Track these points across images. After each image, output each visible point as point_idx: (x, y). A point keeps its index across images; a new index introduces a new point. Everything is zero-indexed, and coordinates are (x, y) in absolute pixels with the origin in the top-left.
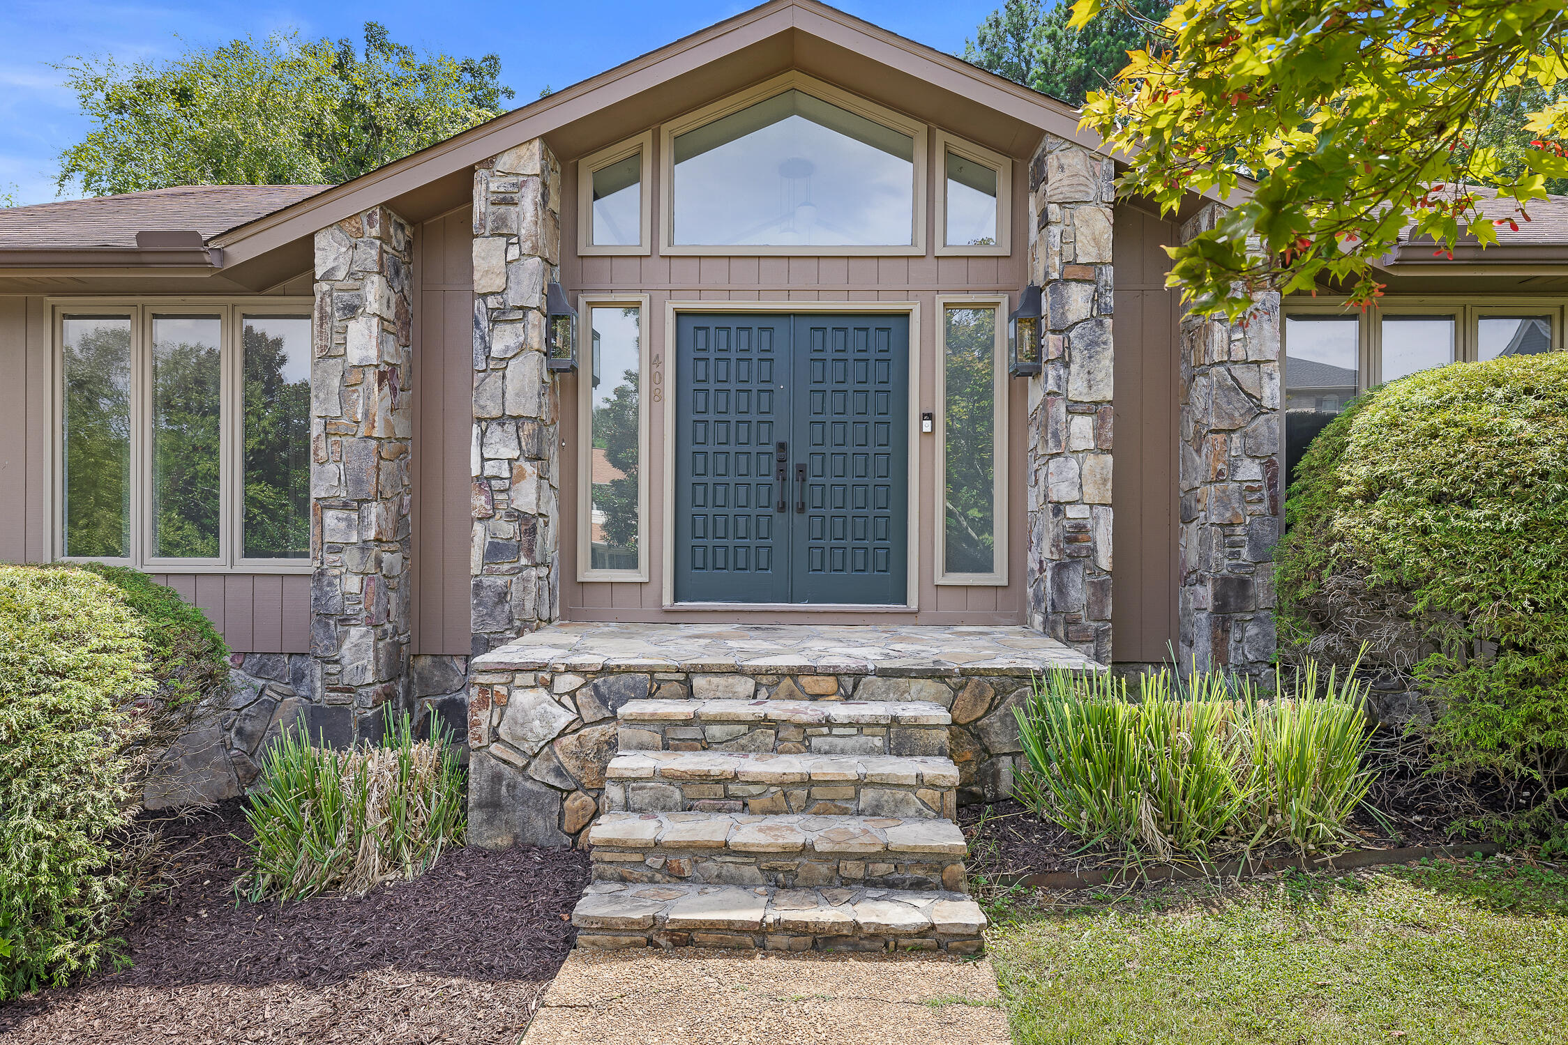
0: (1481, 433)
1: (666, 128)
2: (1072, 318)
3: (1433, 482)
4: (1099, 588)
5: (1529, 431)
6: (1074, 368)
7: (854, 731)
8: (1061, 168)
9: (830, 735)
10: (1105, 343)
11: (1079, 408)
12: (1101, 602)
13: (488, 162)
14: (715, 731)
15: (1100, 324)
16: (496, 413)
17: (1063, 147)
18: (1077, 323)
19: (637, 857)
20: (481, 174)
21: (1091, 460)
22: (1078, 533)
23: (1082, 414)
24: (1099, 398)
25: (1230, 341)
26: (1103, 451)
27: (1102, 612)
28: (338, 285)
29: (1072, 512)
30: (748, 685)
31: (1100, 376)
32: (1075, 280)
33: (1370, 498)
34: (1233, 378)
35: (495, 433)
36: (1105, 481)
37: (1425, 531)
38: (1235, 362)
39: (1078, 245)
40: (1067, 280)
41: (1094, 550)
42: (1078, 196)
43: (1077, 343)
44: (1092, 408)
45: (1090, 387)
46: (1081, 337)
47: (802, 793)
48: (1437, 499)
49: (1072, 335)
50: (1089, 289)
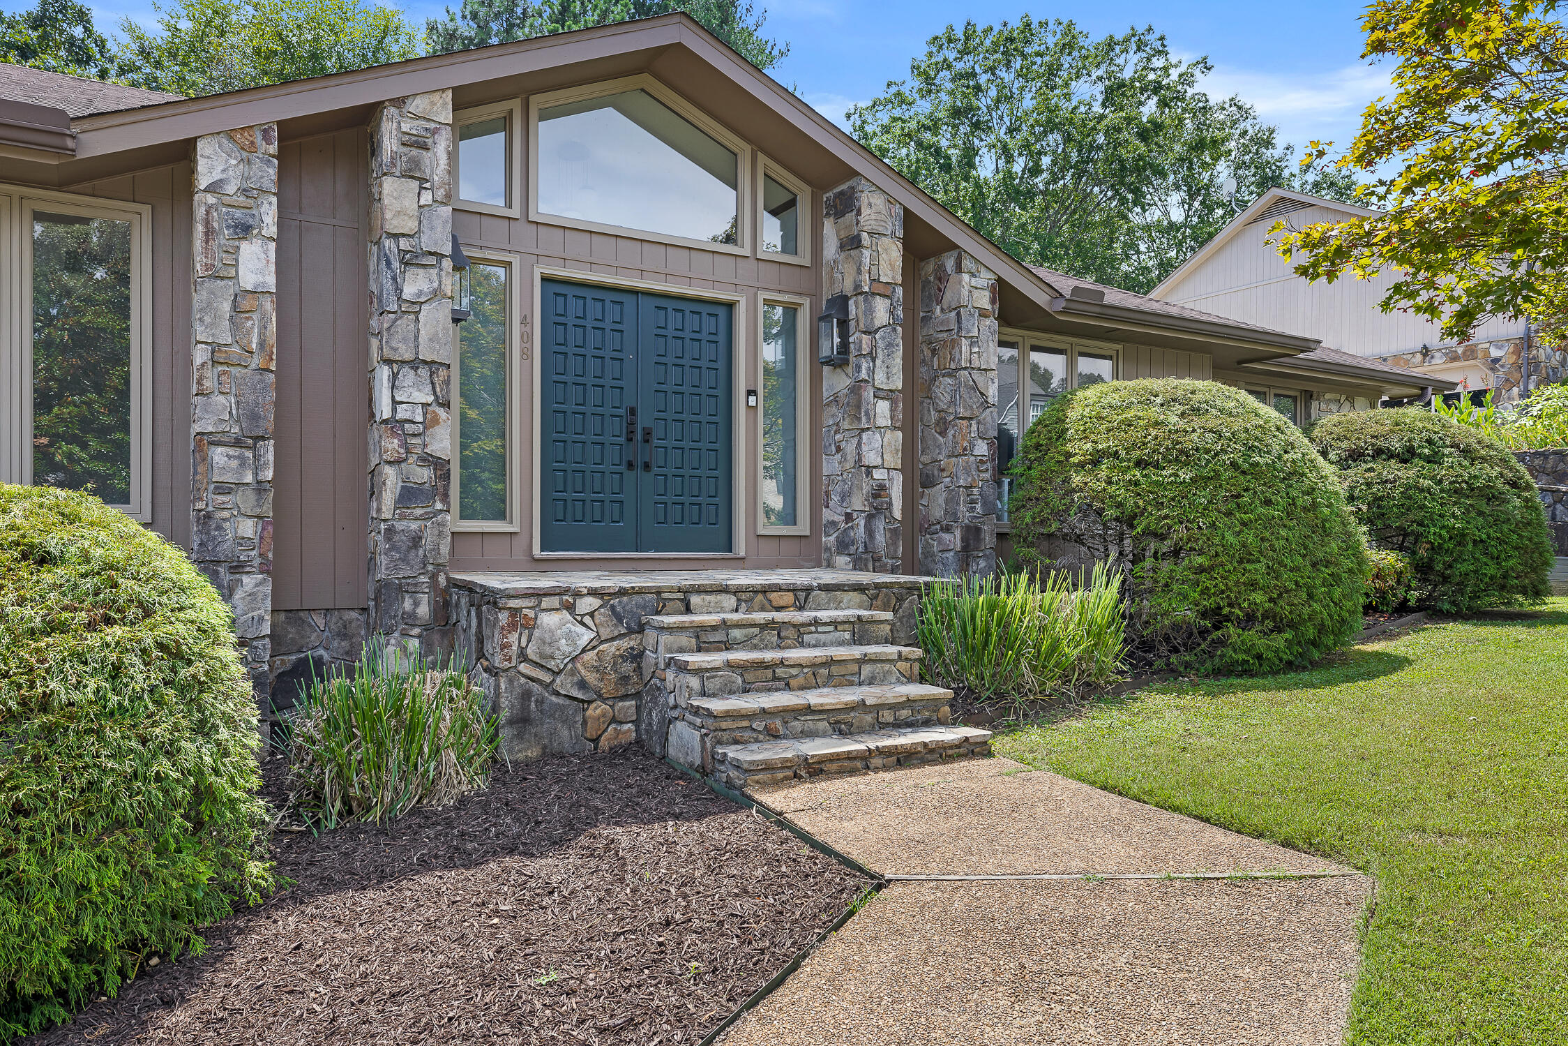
0: (1157, 423)
1: (534, 99)
2: (877, 323)
3: (1136, 454)
4: (894, 532)
5: (1182, 424)
6: (878, 362)
7: (831, 628)
8: (870, 205)
9: (817, 632)
10: (897, 345)
11: (882, 394)
12: (895, 544)
13: (400, 102)
14: (737, 634)
15: (894, 330)
16: (408, 356)
17: (872, 189)
18: (880, 328)
19: (746, 724)
20: (392, 111)
21: (889, 435)
22: (880, 491)
23: (882, 398)
24: (894, 388)
25: (971, 353)
26: (896, 428)
27: (896, 551)
28: (227, 200)
29: (878, 474)
30: (731, 601)
31: (895, 370)
32: (880, 295)
33: (1096, 463)
34: (973, 381)
35: (407, 377)
36: (898, 451)
37: (1137, 483)
38: (973, 369)
39: (881, 267)
40: (873, 294)
41: (890, 504)
42: (881, 230)
43: (881, 344)
44: (889, 395)
45: (888, 378)
46: (883, 338)
47: (824, 671)
48: (1139, 463)
49: (877, 336)
50: (888, 301)
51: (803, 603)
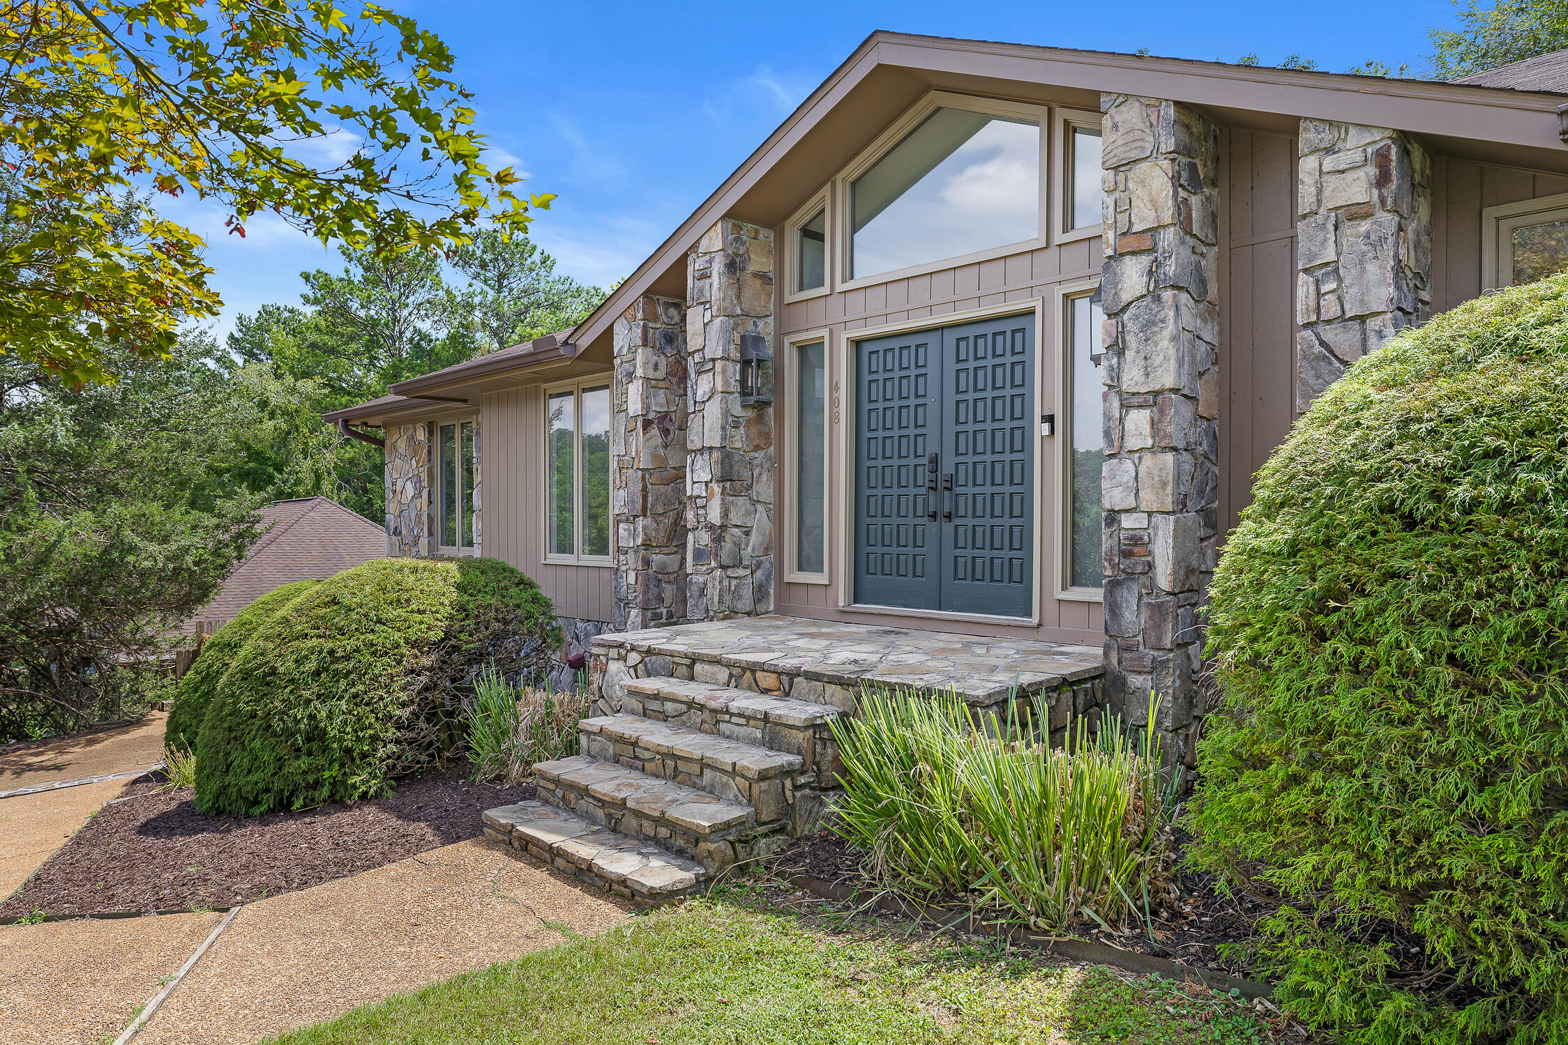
1: (839, 177)
2: (1126, 297)
4: (1158, 611)
6: (1129, 355)
7: (743, 721)
8: (1115, 126)
9: (729, 722)
10: (1163, 321)
11: (1135, 401)
12: (1158, 627)
13: (695, 247)
14: (669, 706)
15: (1157, 299)
16: (699, 446)
17: (1118, 102)
18: (1131, 303)
19: (552, 786)
20: (691, 257)
21: (1148, 460)
22: (1135, 546)
23: (1140, 407)
24: (1158, 387)
25: (1319, 294)
26: (1164, 449)
27: (1160, 639)
28: (625, 359)
29: (1127, 522)
30: (723, 674)
31: (1158, 360)
32: (1133, 253)
34: (1323, 343)
35: (699, 461)
36: (1164, 484)
38: (1329, 322)
39: (1134, 211)
40: (1122, 255)
41: (1151, 566)
42: (1134, 155)
43: (1130, 326)
44: (1154, 399)
45: (1147, 375)
46: (1137, 317)
49: (1126, 317)
50: (1145, 260)
51: (787, 688)
